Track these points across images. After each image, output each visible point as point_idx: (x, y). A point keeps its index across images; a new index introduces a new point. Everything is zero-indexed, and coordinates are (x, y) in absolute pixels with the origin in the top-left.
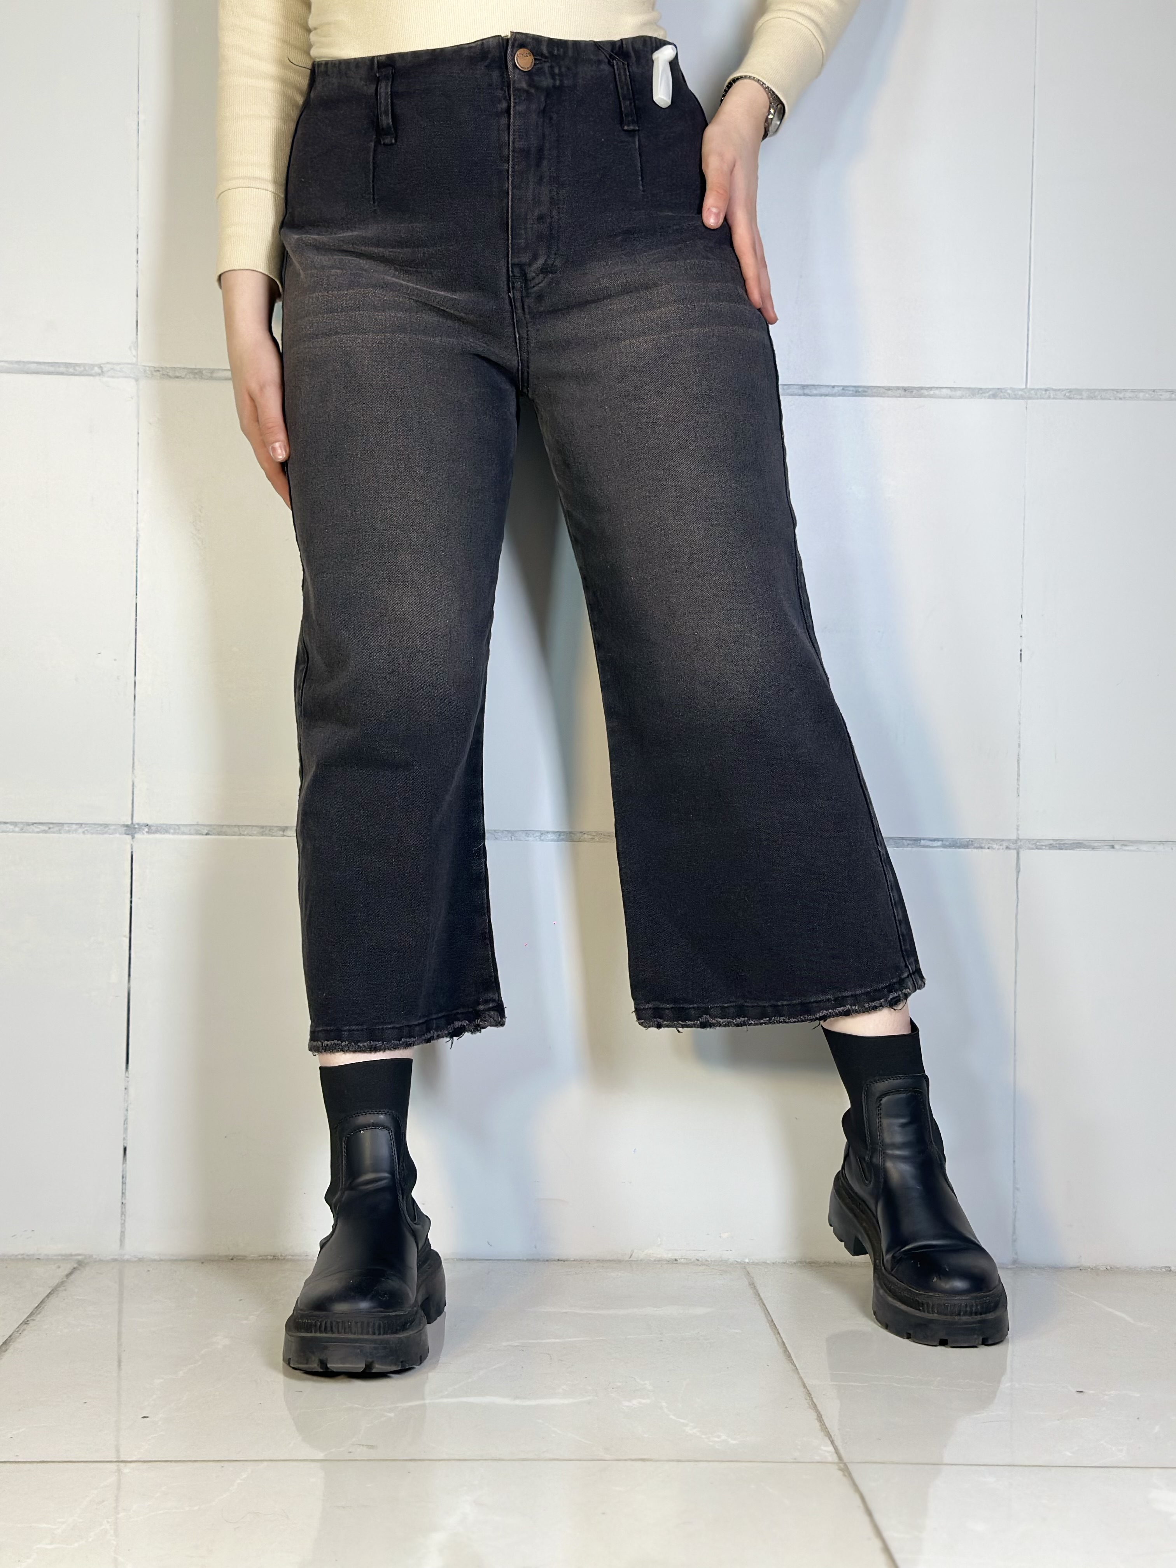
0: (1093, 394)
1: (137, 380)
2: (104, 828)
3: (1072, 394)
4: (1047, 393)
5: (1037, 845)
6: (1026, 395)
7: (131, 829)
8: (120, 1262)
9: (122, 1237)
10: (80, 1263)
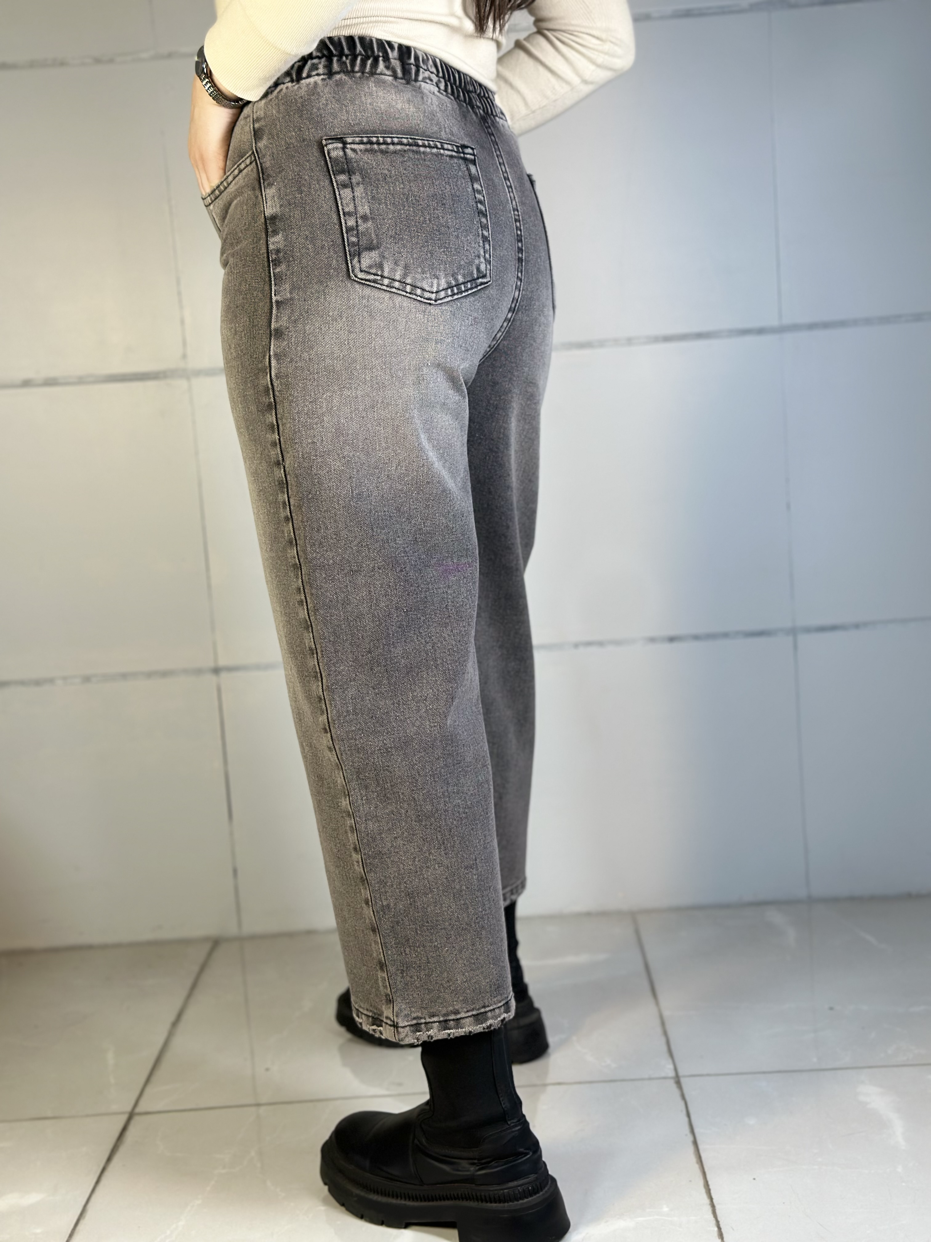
0: (826, 325)
1: (188, 378)
2: (199, 672)
3: (813, 326)
4: (795, 328)
5: (808, 630)
6: (781, 330)
7: (216, 671)
8: (241, 939)
9: (240, 924)
10: (216, 943)
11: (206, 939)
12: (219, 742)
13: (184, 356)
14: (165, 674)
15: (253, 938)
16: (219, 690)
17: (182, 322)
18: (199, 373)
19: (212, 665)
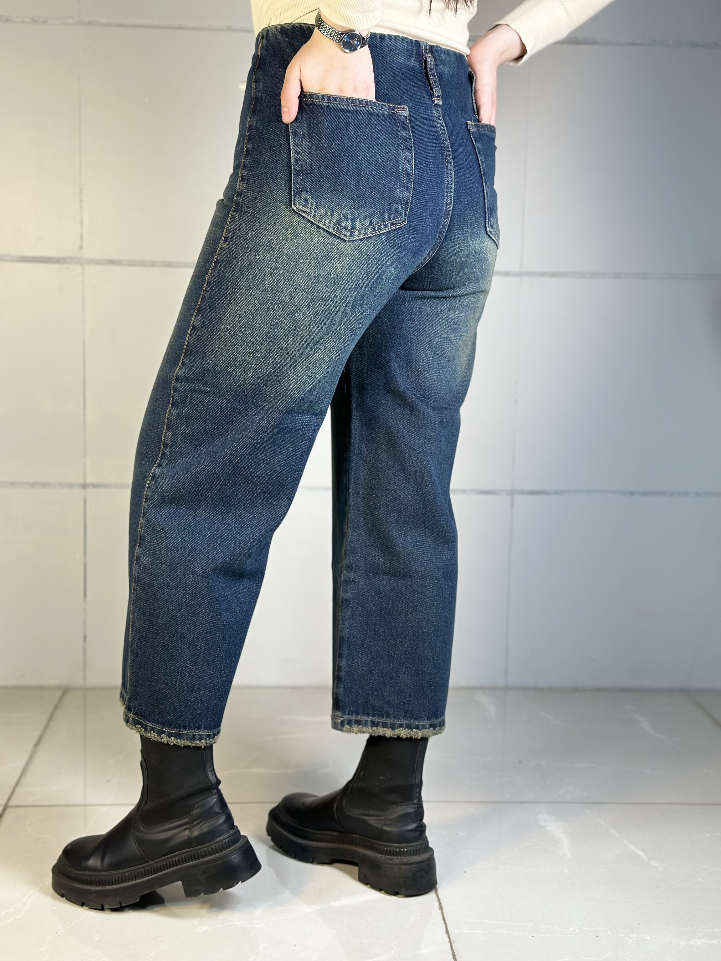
0: (553, 275)
1: (82, 265)
2: (71, 486)
3: (543, 274)
4: (531, 274)
5: (522, 493)
6: (521, 274)
7: (84, 486)
8: (84, 689)
9: (85, 677)
10: (66, 690)
11: (58, 687)
12: (82, 540)
13: (81, 248)
14: (44, 485)
15: (94, 689)
16: (85, 501)
17: (81, 222)
18: (91, 262)
19: (81, 481)
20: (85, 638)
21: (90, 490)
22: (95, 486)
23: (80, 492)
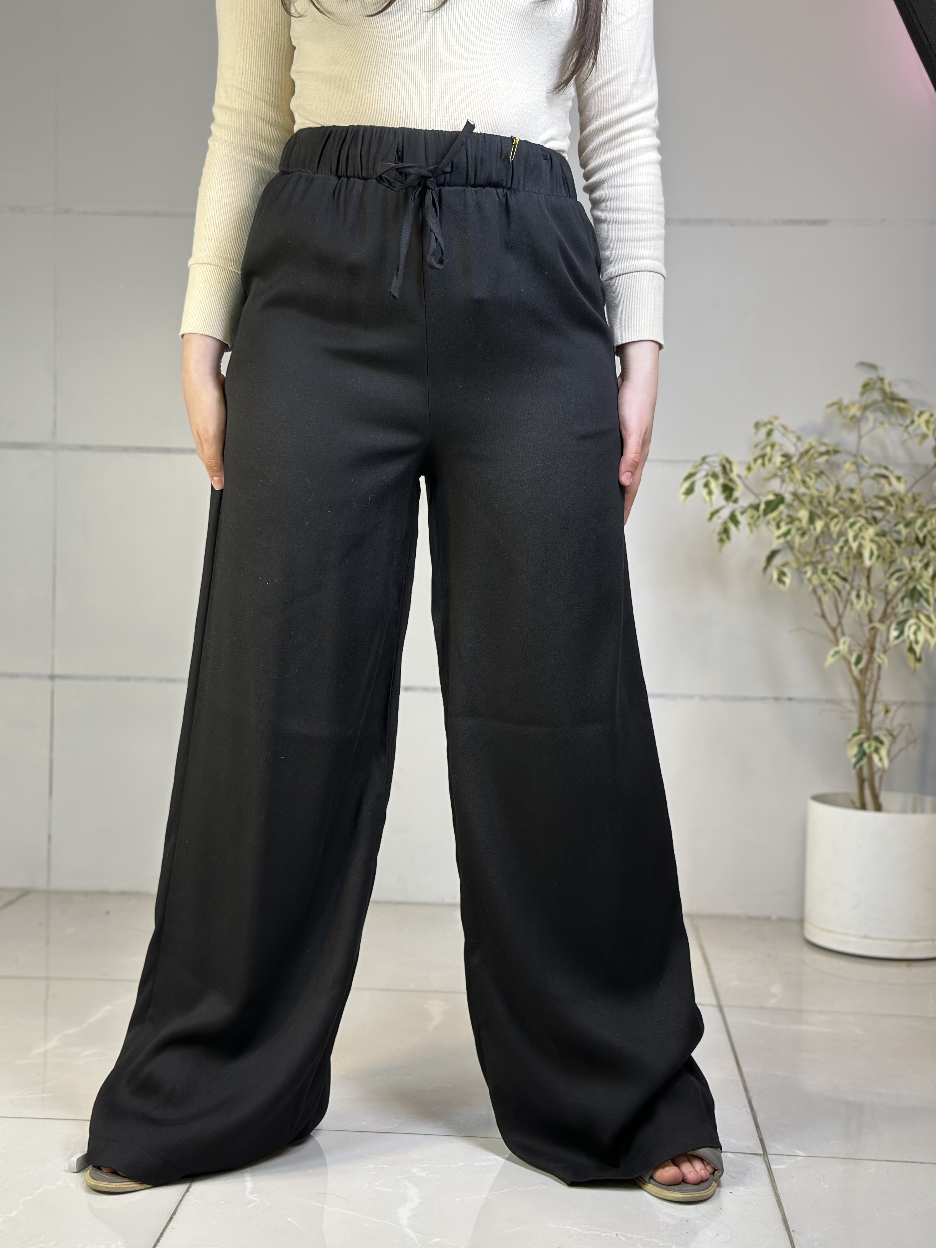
1: (55, 451)
2: (38, 677)
7: (52, 677)
8: (47, 892)
9: (48, 880)
10: (25, 893)
11: (19, 889)
13: (54, 434)
14: (12, 676)
15: (57, 892)
16: (52, 692)
17: (55, 408)
18: (64, 447)
19: (49, 672)
20: (49, 838)
21: (58, 681)
22: (63, 677)
23: (48, 683)
